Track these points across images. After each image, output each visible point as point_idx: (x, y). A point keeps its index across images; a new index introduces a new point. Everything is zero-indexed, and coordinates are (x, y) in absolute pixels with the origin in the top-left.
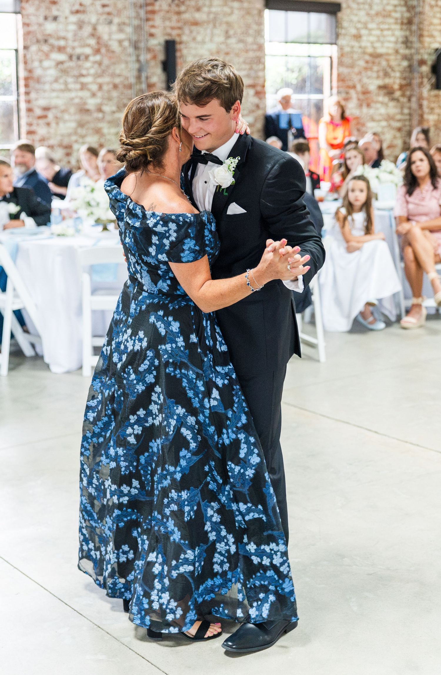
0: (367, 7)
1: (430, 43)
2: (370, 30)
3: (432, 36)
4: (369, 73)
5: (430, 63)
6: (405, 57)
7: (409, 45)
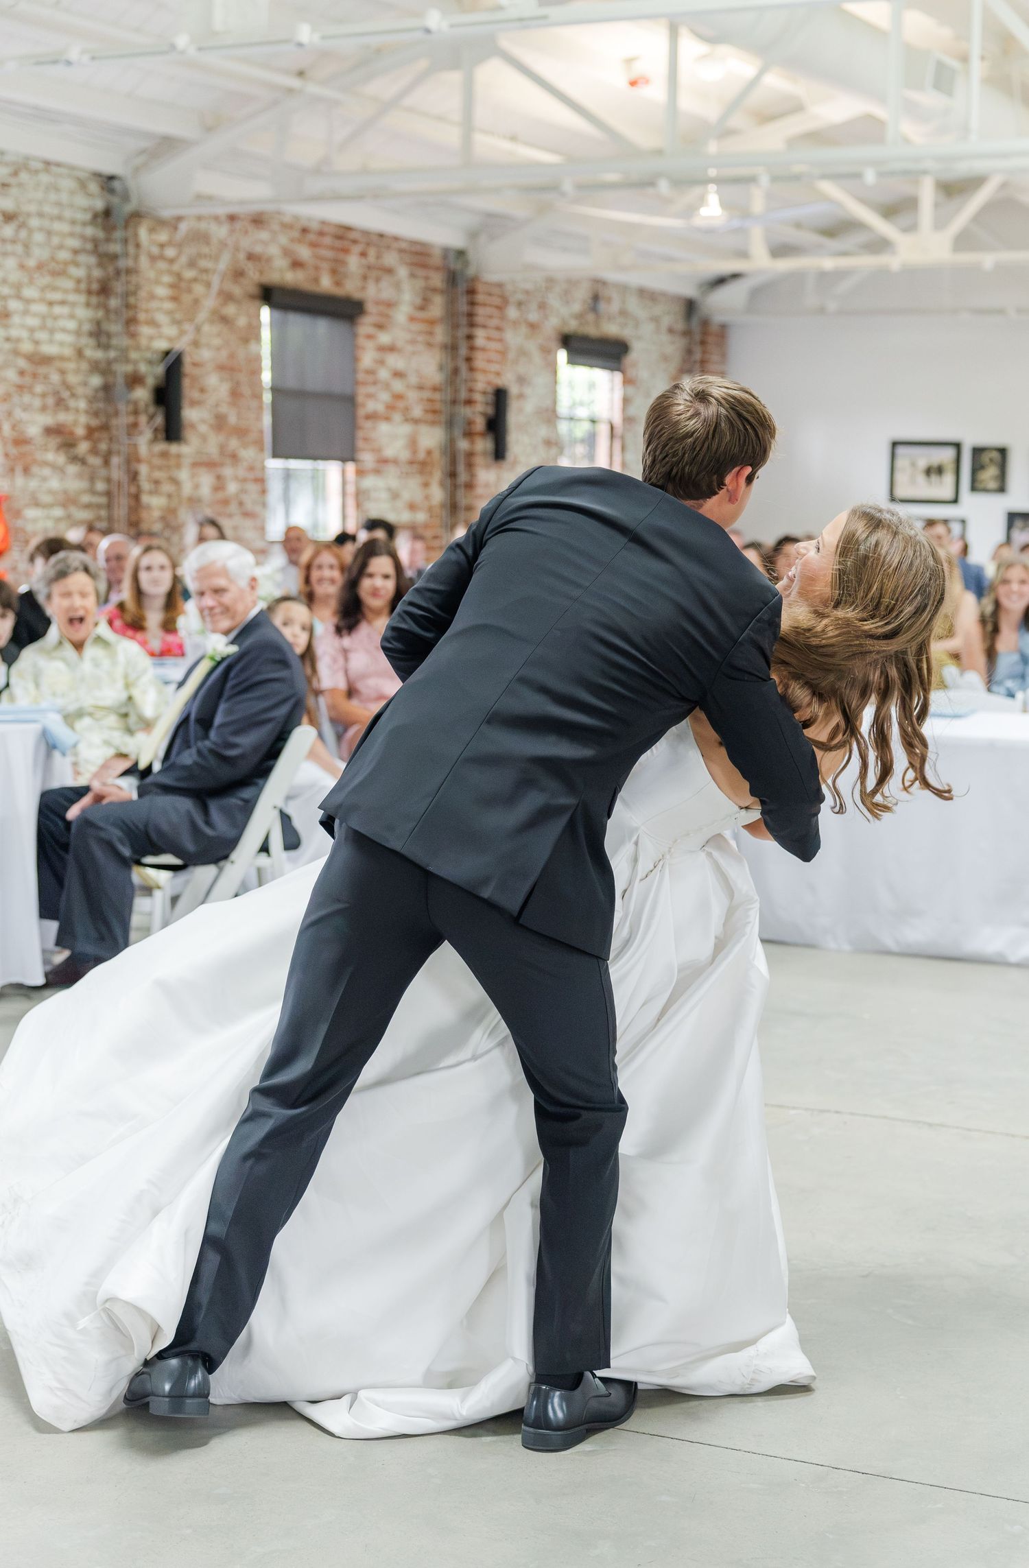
0: (19, 249)
1: (151, 338)
2: (28, 301)
3: (153, 323)
4: (27, 398)
5: (151, 382)
6: (96, 367)
7: (104, 340)
